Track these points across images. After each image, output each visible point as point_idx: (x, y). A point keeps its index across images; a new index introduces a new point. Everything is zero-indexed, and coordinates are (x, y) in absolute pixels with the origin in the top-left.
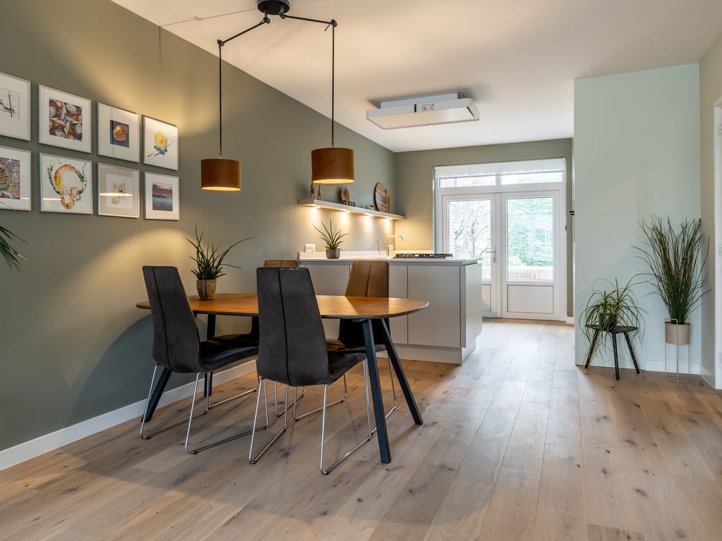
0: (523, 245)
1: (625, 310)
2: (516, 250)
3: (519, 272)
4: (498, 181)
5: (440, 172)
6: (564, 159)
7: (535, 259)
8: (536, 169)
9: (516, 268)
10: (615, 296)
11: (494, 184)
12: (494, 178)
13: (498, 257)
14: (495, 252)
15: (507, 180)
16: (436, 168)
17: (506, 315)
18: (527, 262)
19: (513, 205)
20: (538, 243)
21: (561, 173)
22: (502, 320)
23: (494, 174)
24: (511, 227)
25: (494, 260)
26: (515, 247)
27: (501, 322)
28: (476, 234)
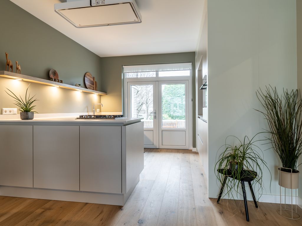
0: (169, 109)
1: (249, 160)
2: (167, 112)
3: (168, 123)
4: (157, 74)
5: (126, 69)
6: (191, 63)
7: (174, 115)
8: (177, 68)
9: (166, 121)
10: (241, 149)
11: (155, 76)
12: (155, 73)
13: (157, 116)
14: (155, 113)
15: (162, 74)
16: (124, 67)
17: (161, 147)
18: (171, 117)
19: (164, 87)
20: (175, 108)
21: (189, 71)
22: (159, 150)
23: (155, 70)
24: (164, 101)
25: (155, 117)
26: (166, 110)
27: (158, 152)
28: (148, 104)
